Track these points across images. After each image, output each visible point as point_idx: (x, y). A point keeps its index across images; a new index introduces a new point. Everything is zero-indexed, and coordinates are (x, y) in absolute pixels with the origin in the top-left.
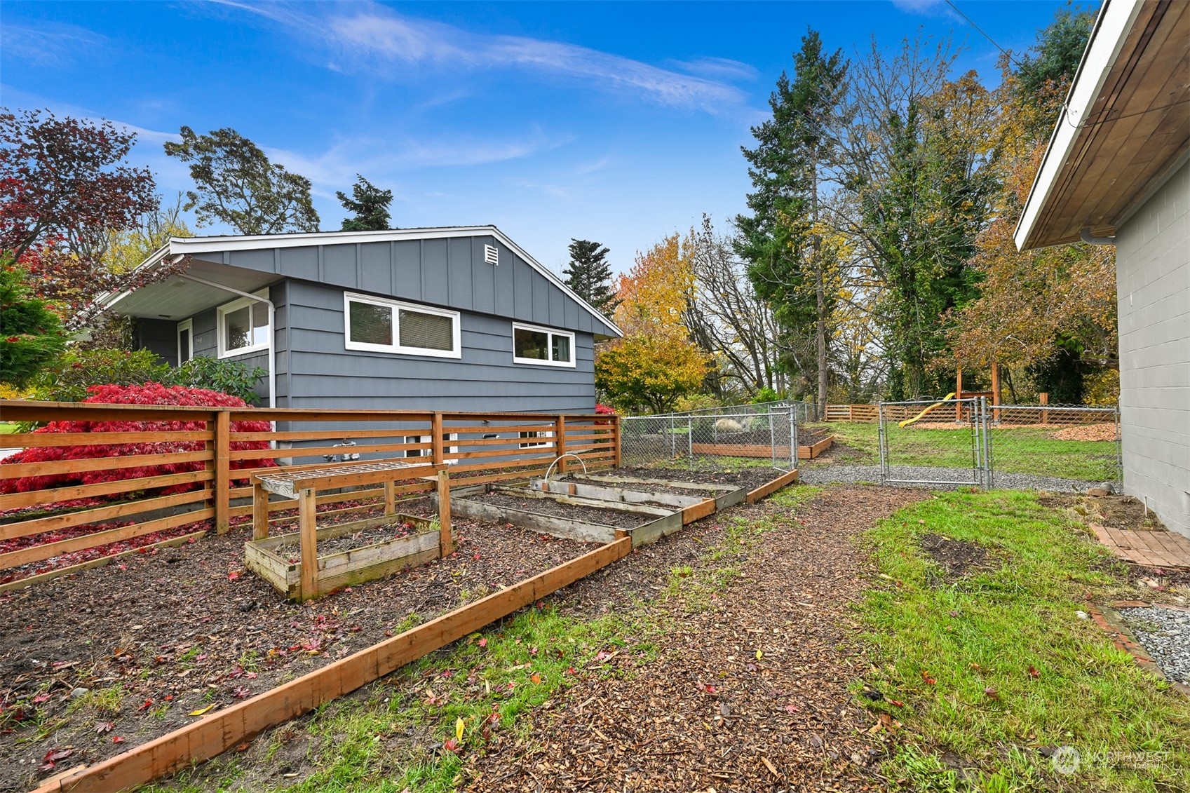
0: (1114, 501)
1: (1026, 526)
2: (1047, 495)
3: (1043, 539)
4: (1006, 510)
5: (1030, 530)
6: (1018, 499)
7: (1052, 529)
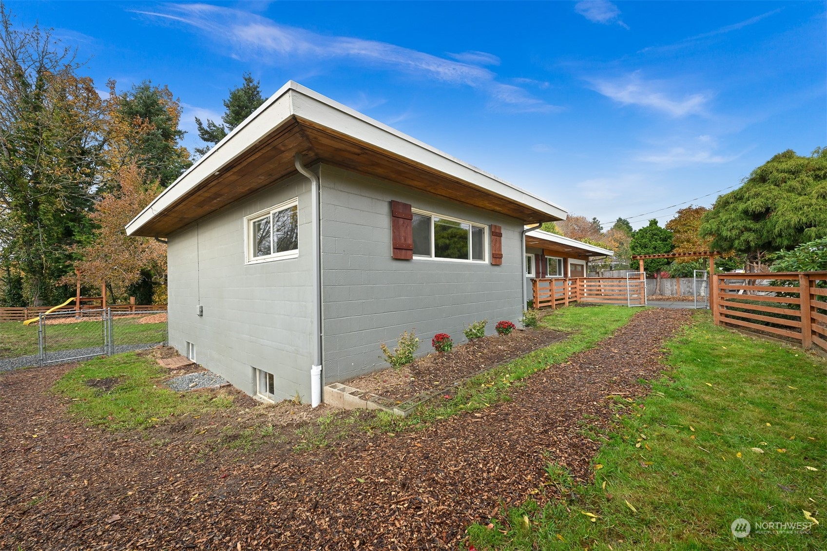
0: (165, 349)
1: (132, 366)
2: (140, 352)
3: (140, 369)
4: (123, 362)
5: (134, 367)
6: (127, 356)
7: (143, 365)
